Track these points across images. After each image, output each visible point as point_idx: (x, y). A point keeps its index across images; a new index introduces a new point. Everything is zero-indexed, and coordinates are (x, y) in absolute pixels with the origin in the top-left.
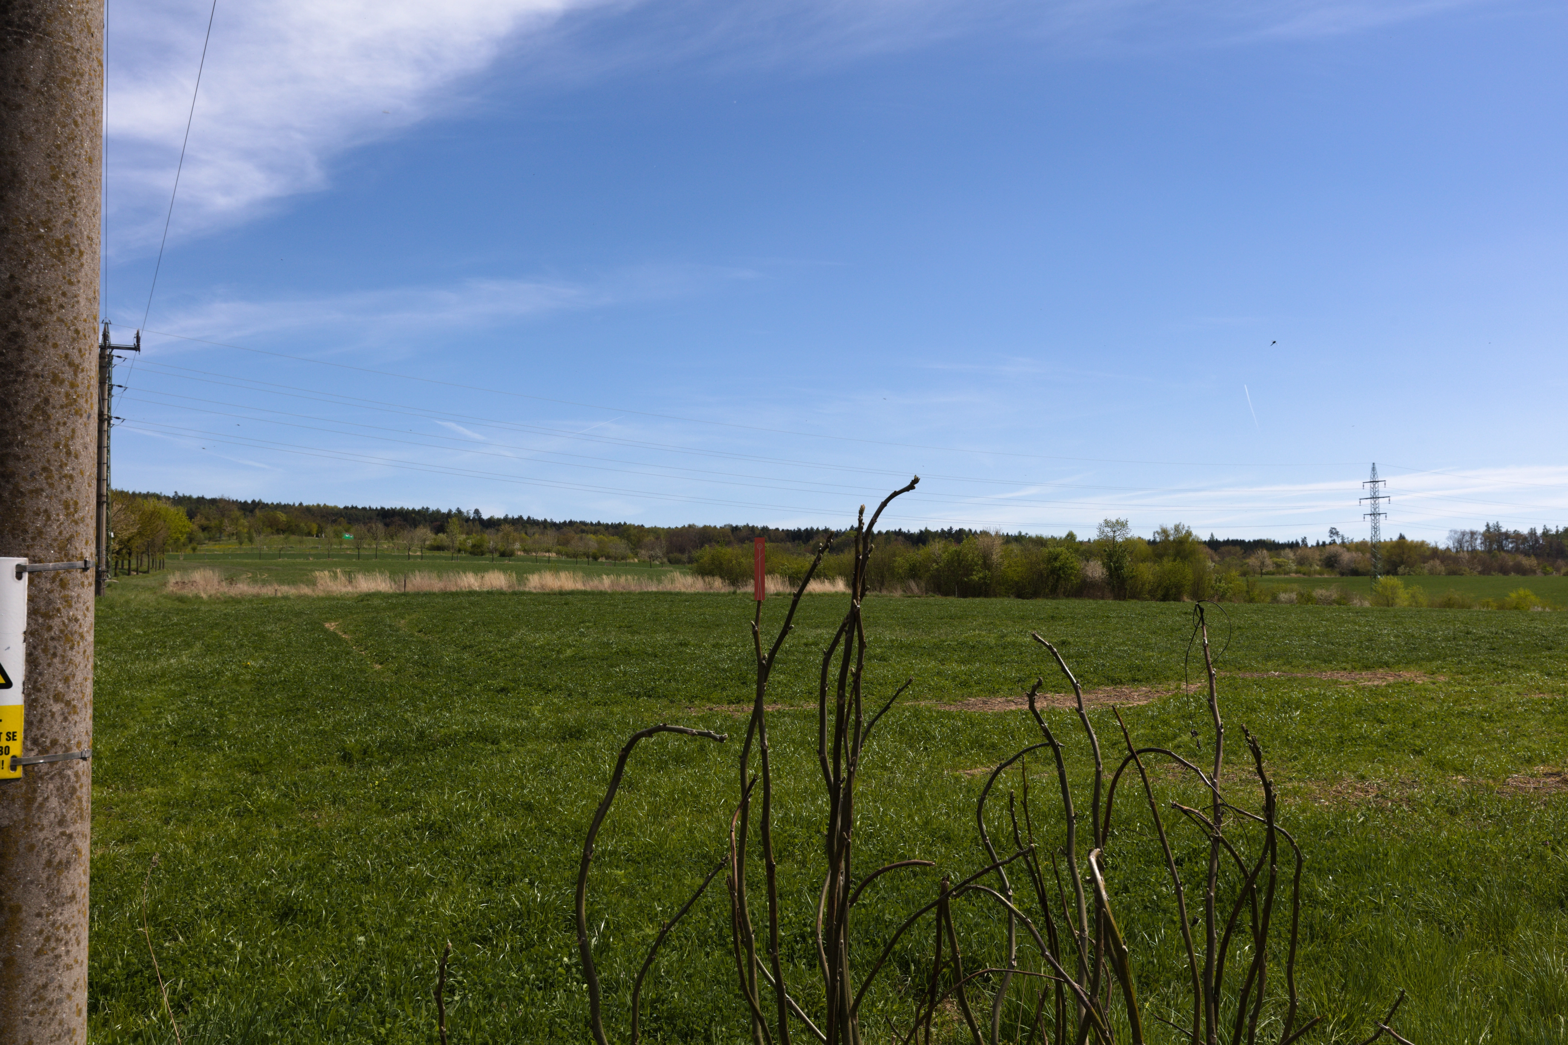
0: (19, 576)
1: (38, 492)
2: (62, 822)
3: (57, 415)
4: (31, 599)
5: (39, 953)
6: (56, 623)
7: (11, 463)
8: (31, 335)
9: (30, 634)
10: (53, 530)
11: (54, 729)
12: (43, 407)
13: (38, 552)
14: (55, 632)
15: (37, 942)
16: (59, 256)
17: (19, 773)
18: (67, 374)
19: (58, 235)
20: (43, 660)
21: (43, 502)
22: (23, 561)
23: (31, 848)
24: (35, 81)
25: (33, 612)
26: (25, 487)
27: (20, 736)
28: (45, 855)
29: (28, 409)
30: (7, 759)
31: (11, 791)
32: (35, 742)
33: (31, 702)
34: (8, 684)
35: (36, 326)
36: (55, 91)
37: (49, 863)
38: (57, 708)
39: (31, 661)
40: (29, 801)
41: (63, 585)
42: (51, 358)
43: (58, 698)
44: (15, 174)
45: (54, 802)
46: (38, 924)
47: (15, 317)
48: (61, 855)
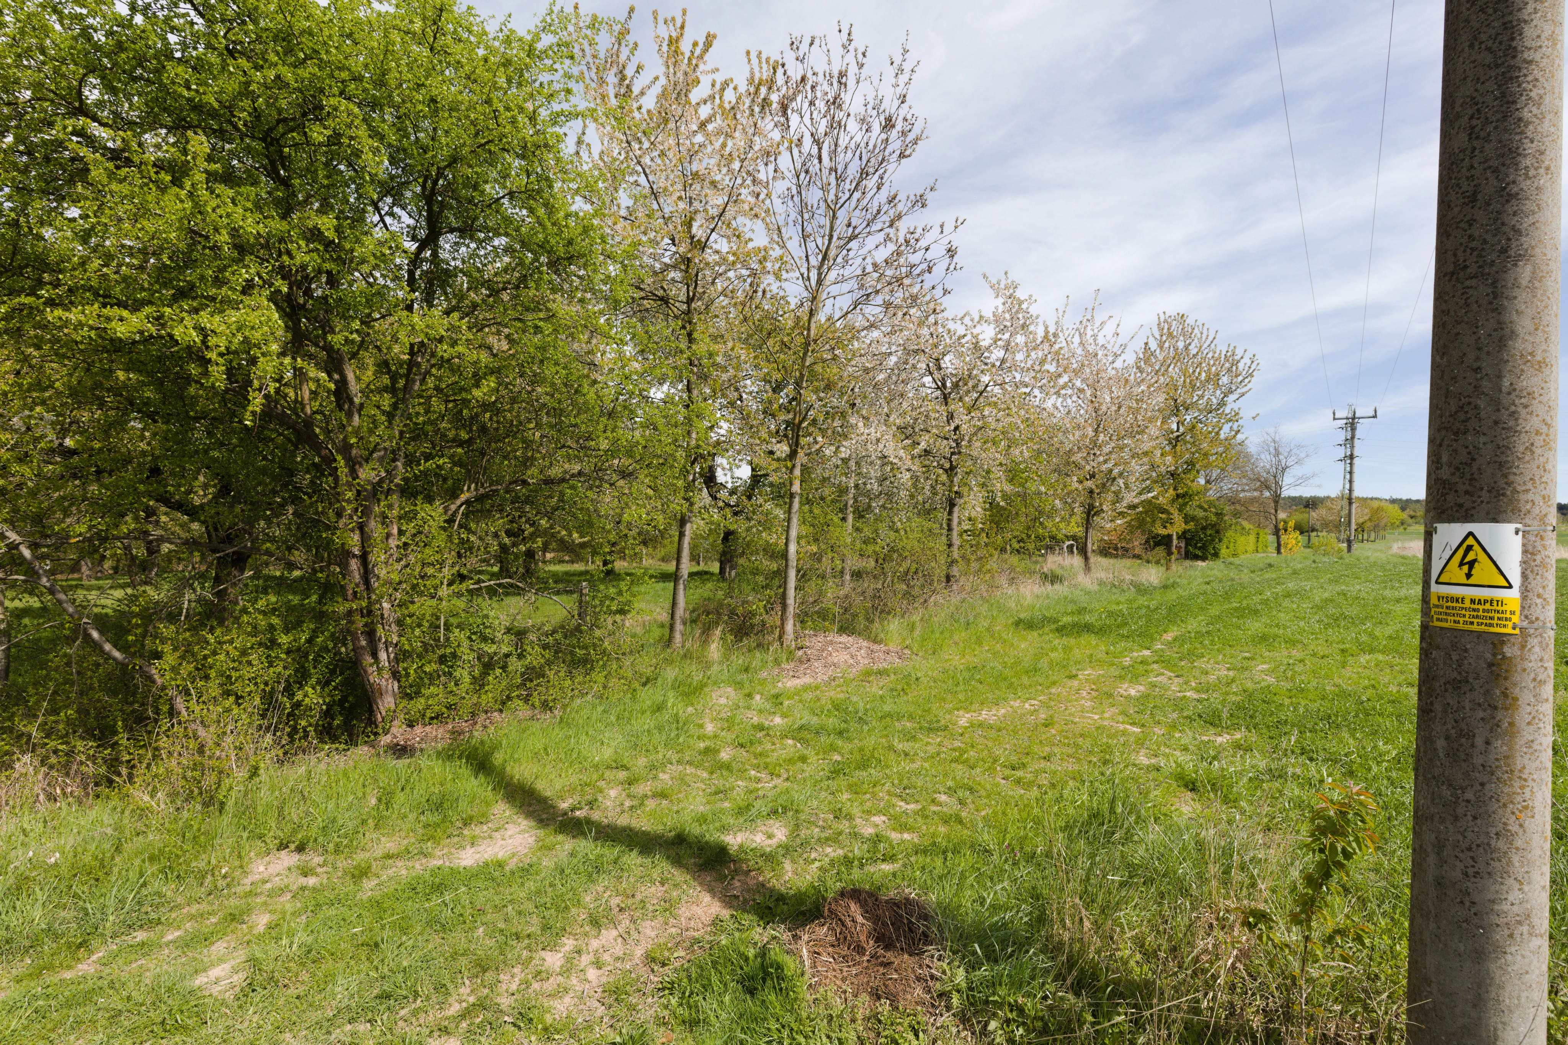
0: (1517, 533)
1: (1527, 491)
2: (1541, 660)
3: (1538, 451)
4: (1524, 545)
5: (1529, 724)
6: (1538, 558)
7: (1511, 477)
8: (1523, 412)
9: (1523, 562)
10: (1536, 510)
11: (1536, 612)
12: (1530, 448)
13: (1527, 521)
14: (1538, 562)
15: (1528, 718)
16: (1539, 370)
17: (1517, 631)
18: (1544, 429)
19: (1539, 358)
20: (1531, 576)
21: (1530, 496)
22: (1519, 526)
23: (1524, 670)
24: (1524, 283)
25: (1525, 552)
26: (1519, 488)
27: (1518, 613)
28: (1532, 675)
29: (1521, 449)
30: (1510, 624)
31: (1512, 640)
32: (1526, 617)
33: (1524, 598)
34: (1510, 587)
35: (1526, 407)
36: (1537, 284)
37: (1534, 680)
38: (1539, 601)
39: (1524, 576)
40: (1523, 647)
41: (1542, 538)
42: (1534, 422)
43: (1539, 596)
44: (1513, 332)
45: (1537, 649)
46: (1529, 709)
47: (1514, 404)
48: (1541, 677)
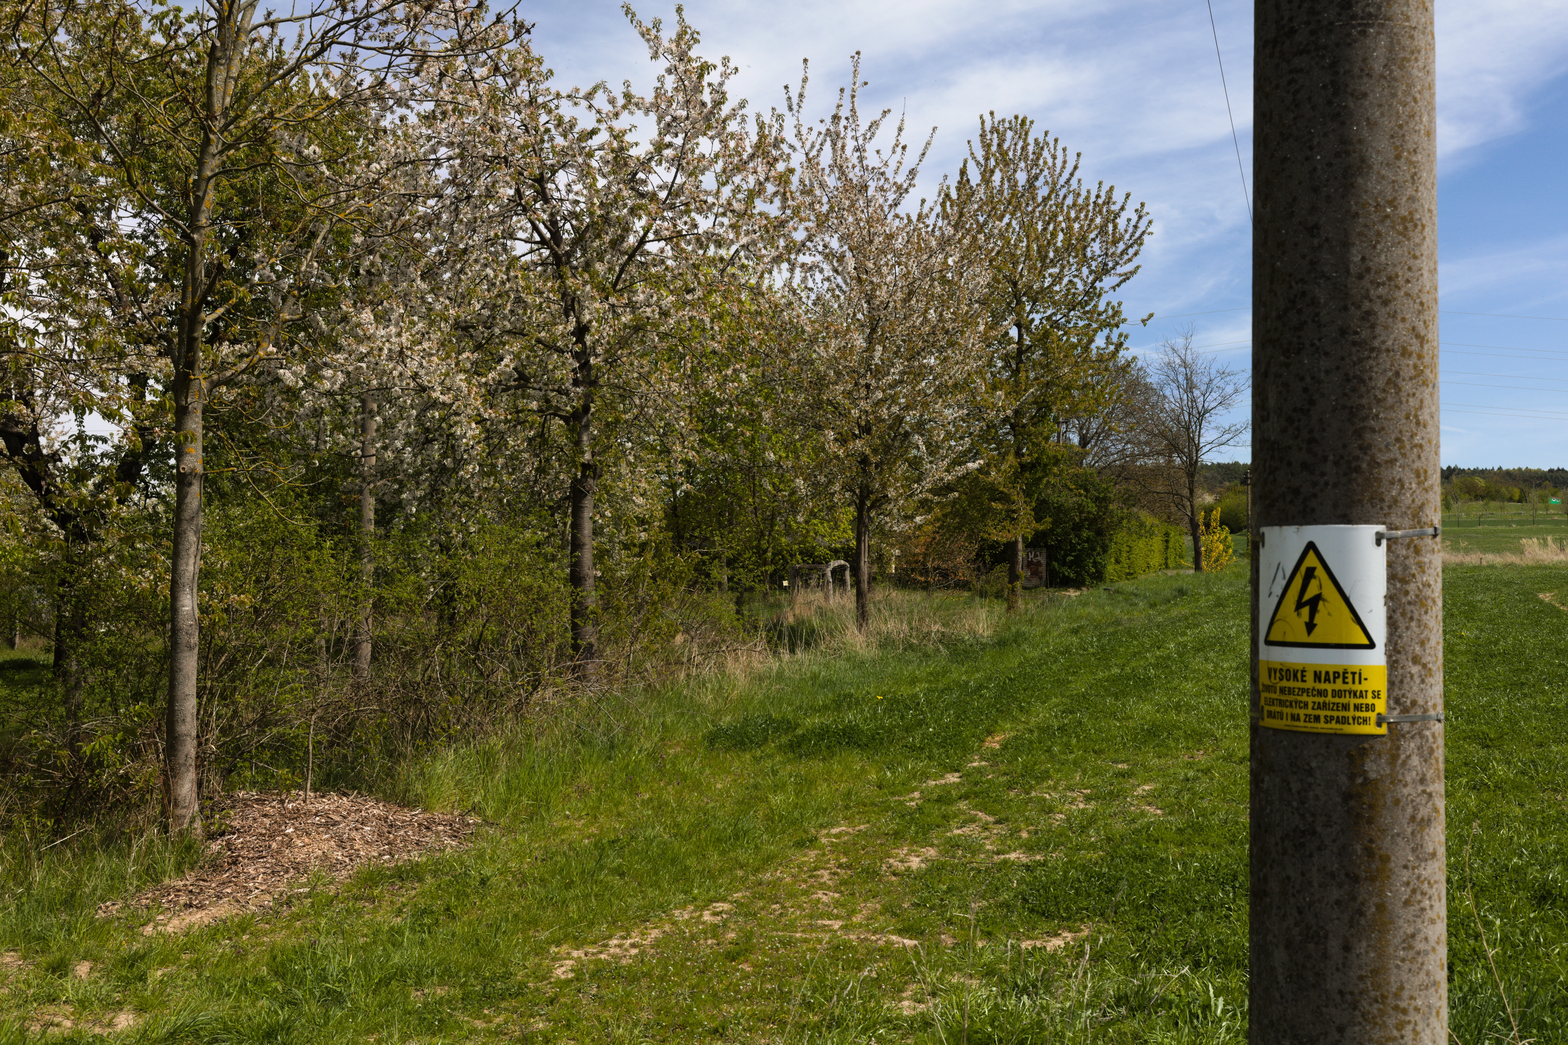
0: (1378, 543)
1: (1392, 462)
2: (1423, 781)
3: (1407, 387)
4: (1390, 565)
5: (1407, 903)
6: (1412, 587)
7: (1368, 436)
8: (1382, 312)
9: (1390, 598)
10: (1407, 498)
11: (1412, 692)
12: (1394, 382)
13: (1394, 519)
14: (1411, 597)
15: (1405, 893)
16: (1404, 234)
17: (1383, 730)
18: (1415, 347)
19: (1403, 212)
20: (1402, 624)
21: (1397, 472)
22: (1381, 528)
23: (1397, 802)
24: (1377, 68)
25: (1392, 578)
26: (1381, 457)
27: (1384, 695)
28: (1409, 810)
29: (1381, 383)
30: (1373, 716)
31: (1378, 747)
32: (1397, 701)
33: (1393, 664)
34: (1371, 645)
35: (1386, 303)
36: (1397, 73)
37: (1413, 818)
38: (1415, 669)
39: (1392, 624)
40: (1394, 758)
41: (1417, 551)
42: (1400, 331)
43: (1416, 660)
44: (1363, 160)
45: (1415, 761)
46: (1405, 875)
47: (1367, 297)
48: (1423, 812)
